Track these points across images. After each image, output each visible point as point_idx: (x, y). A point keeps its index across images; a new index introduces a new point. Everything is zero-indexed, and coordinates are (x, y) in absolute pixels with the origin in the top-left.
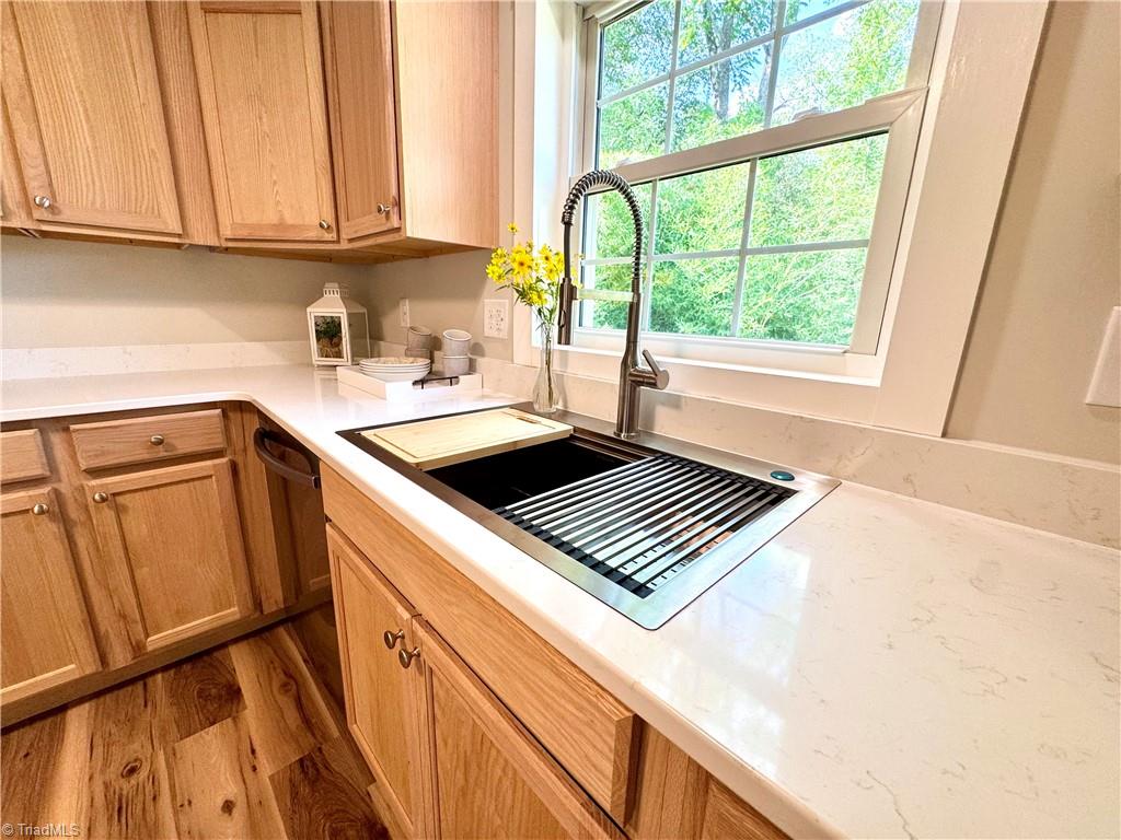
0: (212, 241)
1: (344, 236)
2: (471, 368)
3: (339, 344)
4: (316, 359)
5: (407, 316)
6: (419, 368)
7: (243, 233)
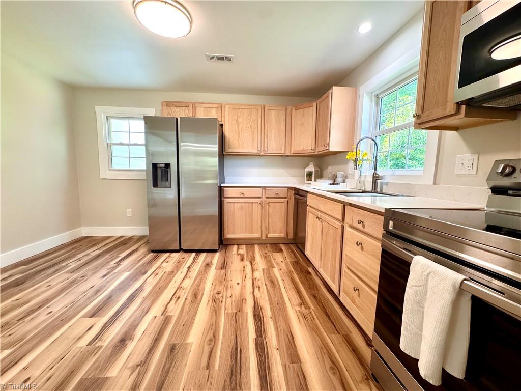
0: (289, 154)
1: (316, 151)
2: (344, 182)
3: (311, 178)
4: (306, 181)
5: (330, 170)
6: (331, 181)
7: (295, 152)
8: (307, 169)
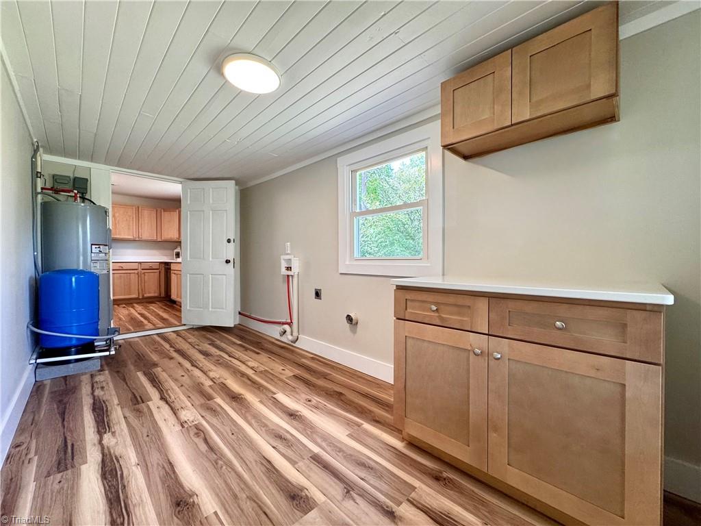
0: (160, 240)
8: (176, 251)
